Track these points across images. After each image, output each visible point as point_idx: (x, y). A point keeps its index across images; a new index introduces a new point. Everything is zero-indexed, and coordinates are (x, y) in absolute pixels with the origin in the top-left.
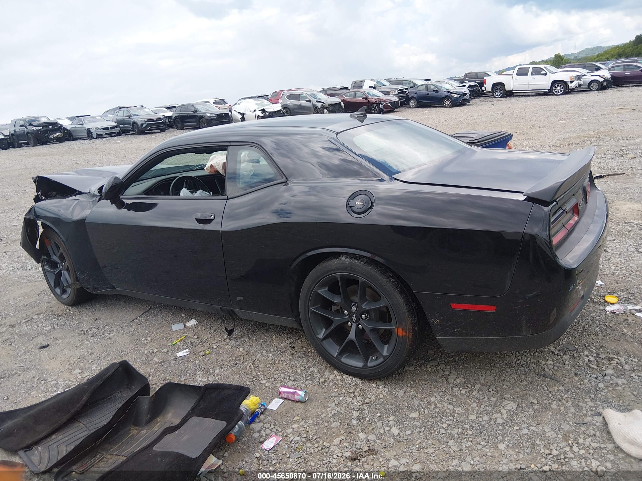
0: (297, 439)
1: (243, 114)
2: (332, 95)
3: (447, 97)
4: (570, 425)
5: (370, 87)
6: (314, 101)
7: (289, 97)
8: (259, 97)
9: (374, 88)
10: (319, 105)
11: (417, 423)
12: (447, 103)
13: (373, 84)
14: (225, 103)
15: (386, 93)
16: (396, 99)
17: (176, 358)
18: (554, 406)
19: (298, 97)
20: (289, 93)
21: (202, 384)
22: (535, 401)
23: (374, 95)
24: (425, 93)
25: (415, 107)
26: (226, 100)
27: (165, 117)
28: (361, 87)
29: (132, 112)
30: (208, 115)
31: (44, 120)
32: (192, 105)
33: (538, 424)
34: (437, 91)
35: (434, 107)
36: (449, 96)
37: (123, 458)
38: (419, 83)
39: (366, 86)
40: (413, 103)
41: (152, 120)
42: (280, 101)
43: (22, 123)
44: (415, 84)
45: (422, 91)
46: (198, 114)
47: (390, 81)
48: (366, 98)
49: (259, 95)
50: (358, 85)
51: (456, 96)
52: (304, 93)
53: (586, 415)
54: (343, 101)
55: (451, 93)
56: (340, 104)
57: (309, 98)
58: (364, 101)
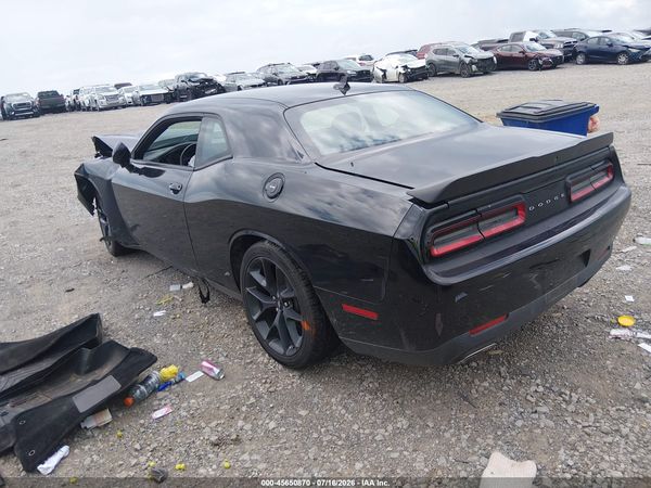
0: (185, 414)
1: (384, 71)
2: (486, 49)
3: (623, 52)
4: (447, 460)
5: (531, 40)
6: (462, 56)
7: (436, 52)
8: (406, 52)
9: (536, 41)
10: (467, 60)
11: (299, 422)
12: (623, 59)
13: (534, 36)
14: (372, 59)
15: (549, 47)
16: (559, 53)
17: (152, 317)
18: (447, 435)
19: (446, 52)
20: (436, 47)
21: (129, 347)
22: (431, 425)
23: (534, 50)
24: (597, 47)
25: (584, 64)
26: (373, 56)
27: (309, 74)
28: (521, 40)
29: (279, 69)
30: (349, 72)
31: (202, 76)
32: (335, 62)
33: (415, 451)
34: (611, 45)
35: (605, 63)
36: (626, 50)
37: (49, 400)
38: (591, 34)
39: (526, 39)
40: (580, 59)
41: (296, 78)
42: (426, 56)
43: (183, 79)
44: (586, 37)
45: (592, 44)
46: (340, 71)
47: (556, 33)
48: (523, 52)
49: (408, 49)
50: (518, 36)
51: (634, 51)
52: (453, 47)
53: (474, 453)
54: (497, 56)
55: (627, 47)
56: (492, 58)
57: (458, 53)
58: (521, 55)
